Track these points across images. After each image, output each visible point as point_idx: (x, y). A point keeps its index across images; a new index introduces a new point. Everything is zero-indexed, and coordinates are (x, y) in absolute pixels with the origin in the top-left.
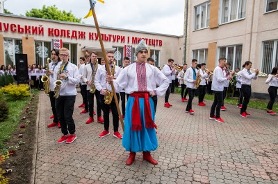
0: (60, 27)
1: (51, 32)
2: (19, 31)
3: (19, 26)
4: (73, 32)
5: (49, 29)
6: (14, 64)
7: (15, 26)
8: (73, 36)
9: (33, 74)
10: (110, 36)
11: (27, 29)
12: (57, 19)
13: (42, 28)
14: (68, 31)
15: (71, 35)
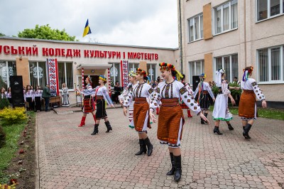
0: (54, 47)
1: (45, 52)
2: (12, 52)
3: (12, 47)
4: (68, 50)
5: (44, 49)
6: (8, 86)
7: (8, 48)
8: (68, 55)
9: (28, 96)
10: (106, 52)
11: (21, 50)
12: (51, 38)
13: (37, 49)
14: (63, 50)
15: (66, 54)
